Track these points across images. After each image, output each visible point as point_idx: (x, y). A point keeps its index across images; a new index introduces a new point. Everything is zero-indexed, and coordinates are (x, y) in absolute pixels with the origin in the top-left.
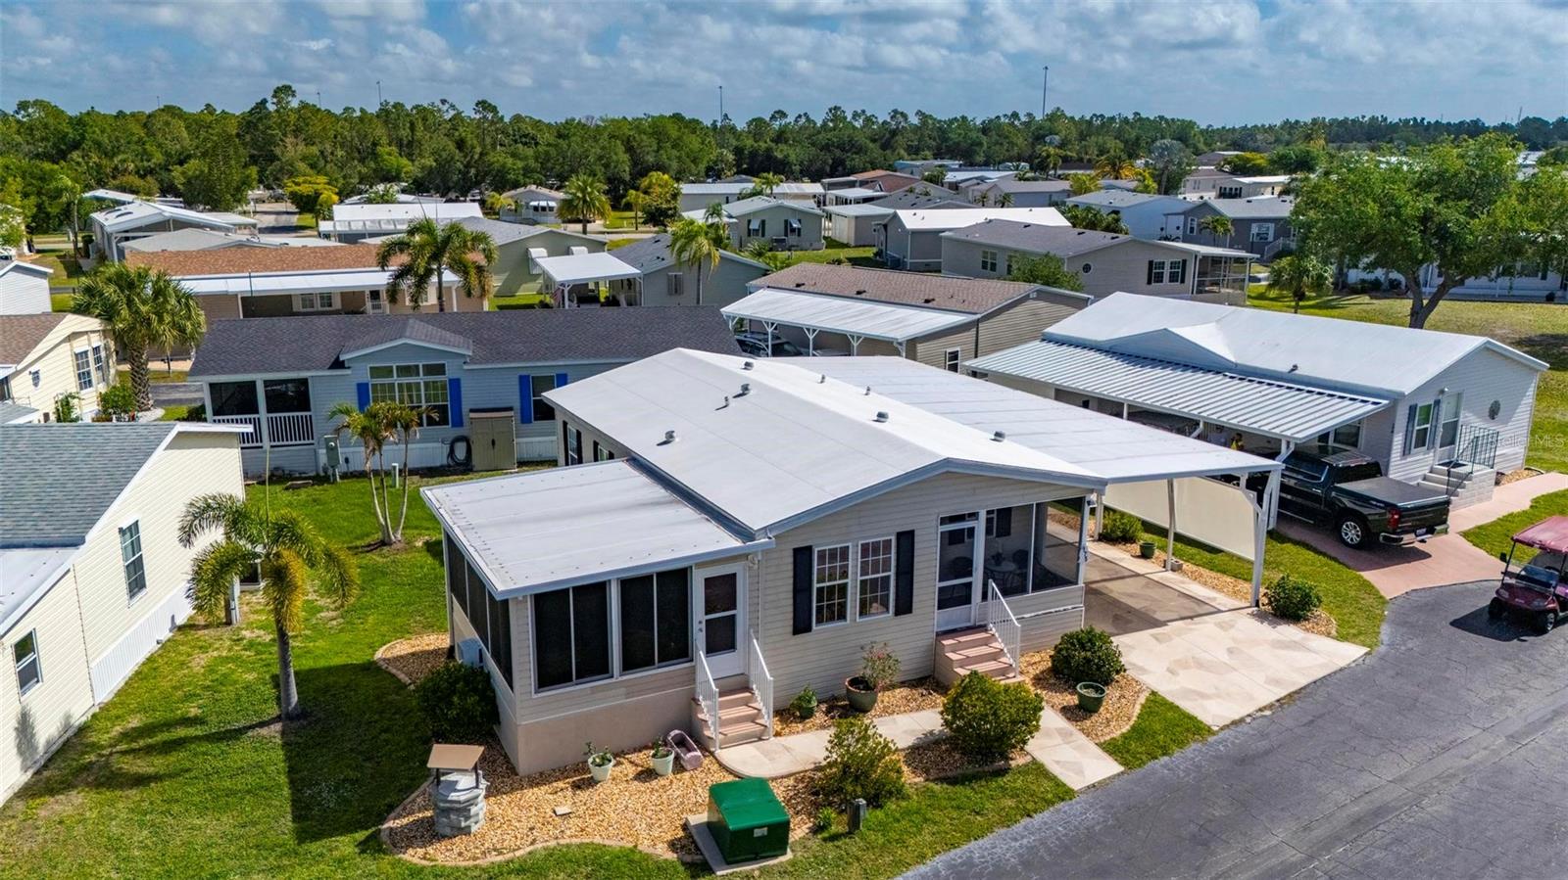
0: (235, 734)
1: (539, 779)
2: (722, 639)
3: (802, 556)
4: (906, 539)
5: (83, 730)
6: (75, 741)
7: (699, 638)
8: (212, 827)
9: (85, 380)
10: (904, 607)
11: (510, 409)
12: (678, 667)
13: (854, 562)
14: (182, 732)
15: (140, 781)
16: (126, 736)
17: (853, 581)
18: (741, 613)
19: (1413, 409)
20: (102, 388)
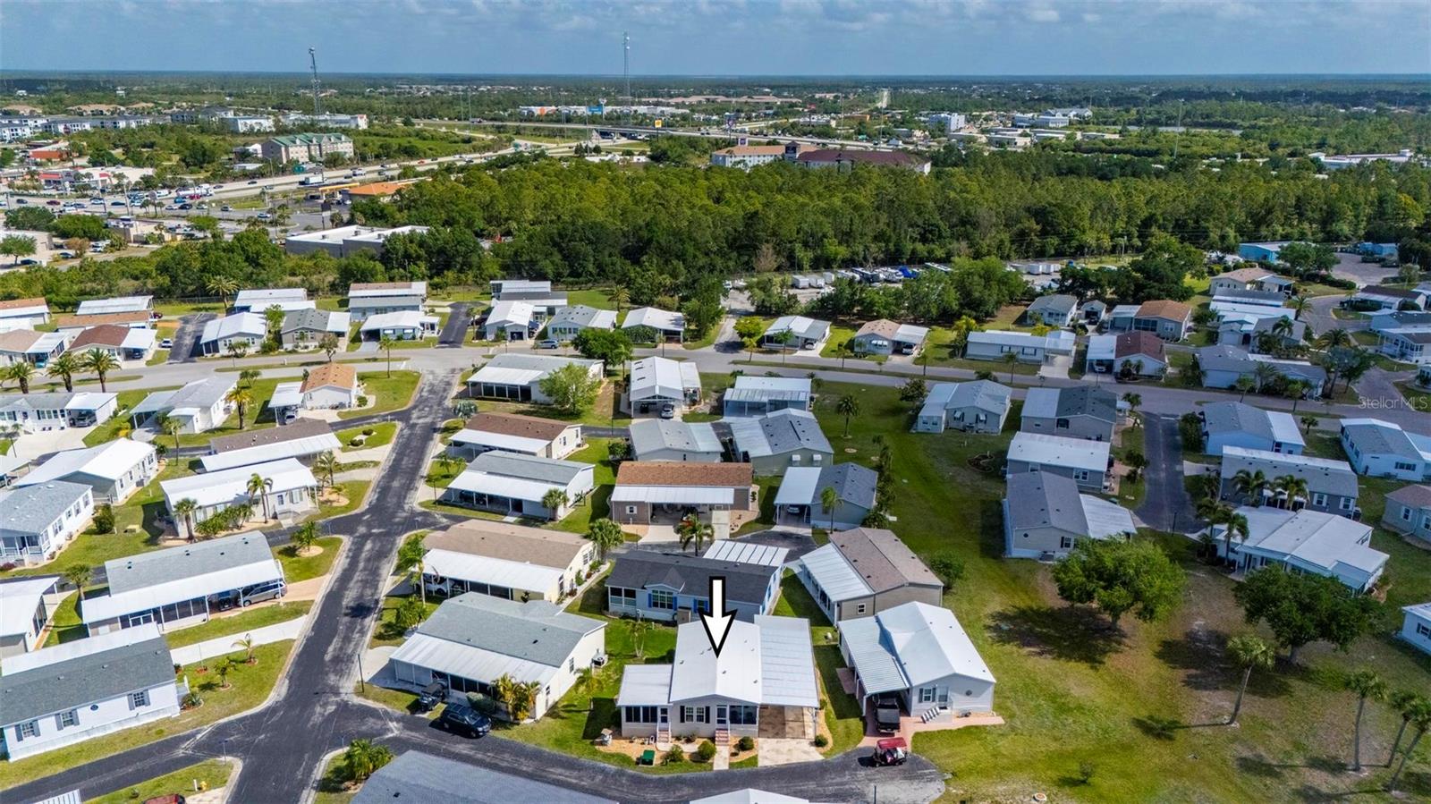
0: (580, 712)
1: (625, 738)
2: (664, 720)
3: (682, 708)
4: (708, 709)
5: (557, 703)
6: (555, 706)
7: (659, 719)
8: (570, 731)
9: (585, 562)
10: (708, 721)
11: (689, 609)
12: (654, 724)
13: (695, 711)
14: (573, 708)
15: (563, 718)
16: (564, 706)
17: (695, 714)
18: (669, 716)
19: (921, 691)
20: (591, 563)
